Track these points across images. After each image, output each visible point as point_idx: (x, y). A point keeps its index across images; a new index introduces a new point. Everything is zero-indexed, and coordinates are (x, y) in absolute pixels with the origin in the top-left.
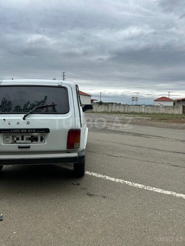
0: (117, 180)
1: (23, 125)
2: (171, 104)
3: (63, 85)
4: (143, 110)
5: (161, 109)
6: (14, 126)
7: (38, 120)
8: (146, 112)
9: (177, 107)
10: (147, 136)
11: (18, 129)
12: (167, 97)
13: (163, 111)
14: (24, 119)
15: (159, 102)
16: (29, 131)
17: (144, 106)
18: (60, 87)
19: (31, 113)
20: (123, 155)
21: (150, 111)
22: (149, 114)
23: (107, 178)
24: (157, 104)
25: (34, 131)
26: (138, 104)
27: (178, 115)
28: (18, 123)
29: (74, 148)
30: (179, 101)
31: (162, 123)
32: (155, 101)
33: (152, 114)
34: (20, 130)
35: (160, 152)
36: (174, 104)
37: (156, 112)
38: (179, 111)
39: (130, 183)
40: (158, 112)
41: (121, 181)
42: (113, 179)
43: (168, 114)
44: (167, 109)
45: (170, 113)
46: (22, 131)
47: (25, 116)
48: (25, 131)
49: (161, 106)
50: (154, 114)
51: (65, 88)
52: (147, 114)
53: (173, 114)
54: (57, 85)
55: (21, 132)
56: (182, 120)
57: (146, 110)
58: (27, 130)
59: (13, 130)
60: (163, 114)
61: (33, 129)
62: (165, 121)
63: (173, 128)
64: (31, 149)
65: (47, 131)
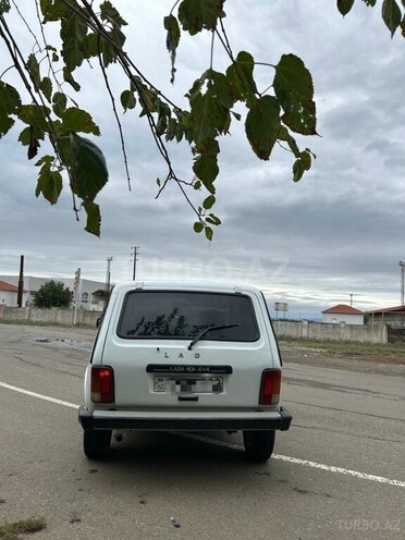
0: (333, 469)
1: (189, 360)
2: (359, 321)
3: (243, 293)
4: (304, 333)
5: (342, 331)
6: (174, 360)
7: (213, 351)
8: (311, 336)
9: (377, 328)
10: (342, 389)
11: (181, 366)
12: (348, 304)
13: (346, 335)
14: (190, 348)
15: (333, 316)
16: (200, 370)
17: (306, 323)
18: (238, 295)
19: (200, 339)
20: (315, 424)
21: (320, 336)
22: (318, 342)
23: (312, 464)
24: (329, 319)
25: (208, 370)
26: (287, 317)
27: (378, 344)
28: (181, 356)
29: (270, 403)
30: (378, 314)
31: (355, 362)
32: (325, 312)
33: (324, 342)
34: (185, 367)
35: (382, 421)
36: (366, 321)
37: (332, 337)
38: (380, 337)
39: (360, 475)
40: (337, 338)
41: (342, 470)
42: (323, 467)
43: (356, 343)
44: (354, 331)
45: (361, 339)
46: (189, 369)
47: (192, 344)
48: (193, 369)
49: (343, 325)
50: (328, 341)
51: (247, 297)
52: (314, 341)
53: (368, 344)
54: (234, 292)
55: (186, 372)
56: (393, 356)
57: (311, 332)
58: (197, 367)
59: (173, 366)
60: (347, 342)
61: (206, 367)
62: (358, 357)
63: (383, 373)
64: (201, 402)
65: (228, 370)
